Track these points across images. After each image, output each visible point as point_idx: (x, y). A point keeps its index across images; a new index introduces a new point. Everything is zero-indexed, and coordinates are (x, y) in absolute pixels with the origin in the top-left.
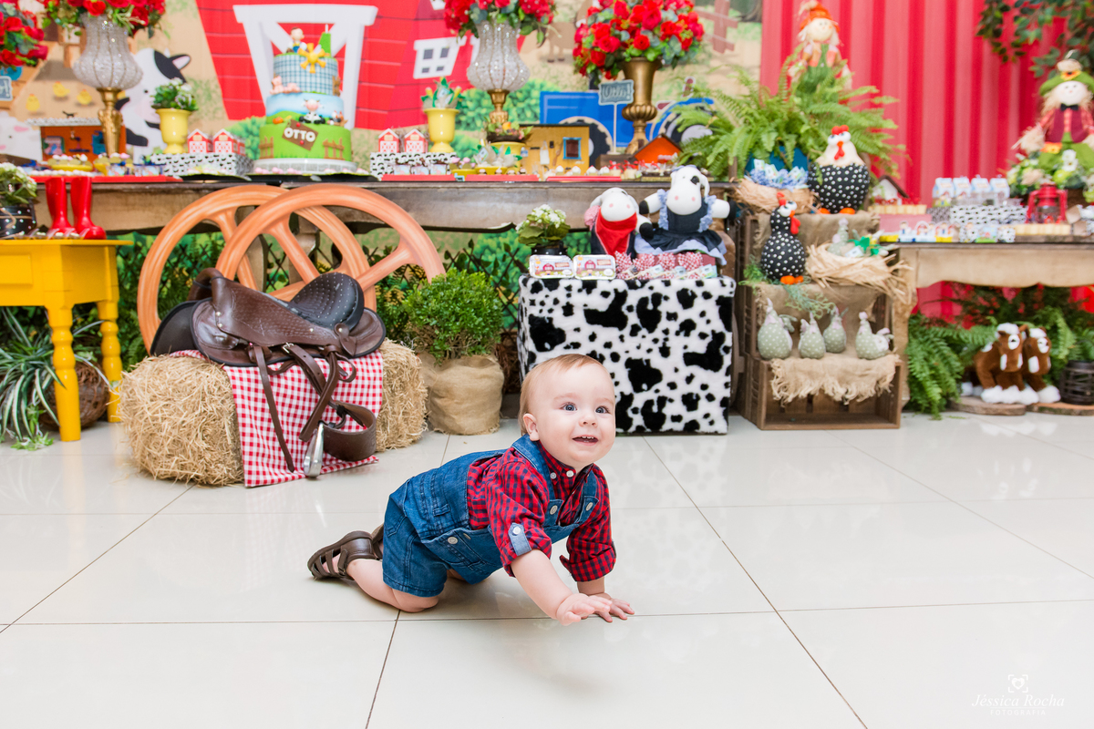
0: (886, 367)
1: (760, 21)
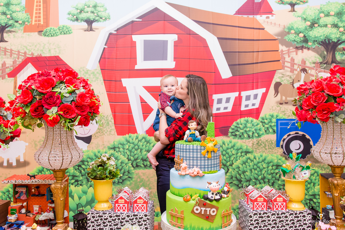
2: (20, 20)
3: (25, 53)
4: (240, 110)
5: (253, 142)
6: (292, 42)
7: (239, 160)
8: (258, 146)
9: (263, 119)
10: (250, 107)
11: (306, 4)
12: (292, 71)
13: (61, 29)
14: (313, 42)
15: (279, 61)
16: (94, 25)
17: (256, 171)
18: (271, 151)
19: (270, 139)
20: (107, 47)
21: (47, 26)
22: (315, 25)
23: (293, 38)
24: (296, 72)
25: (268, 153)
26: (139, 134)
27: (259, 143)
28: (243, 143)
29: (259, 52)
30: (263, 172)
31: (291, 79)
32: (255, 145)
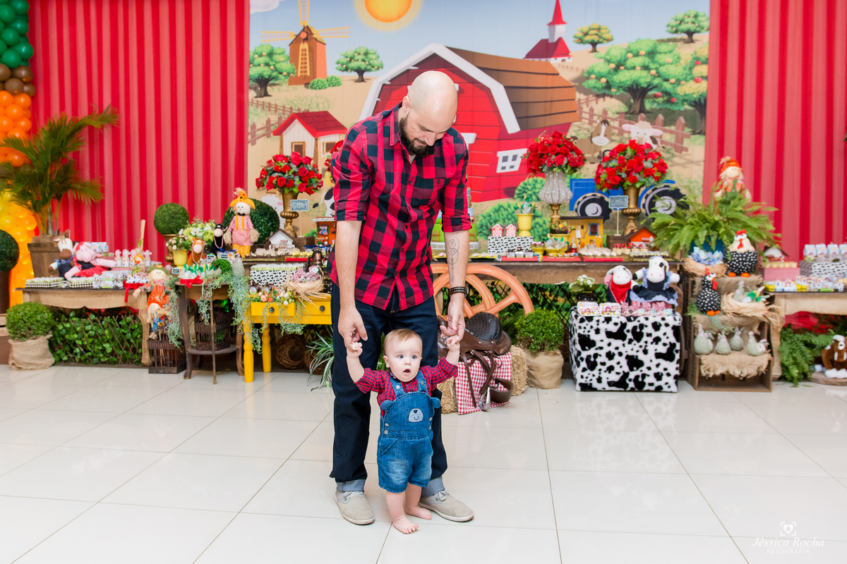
0: (763, 361)
1: (704, 134)
2: (284, 71)
3: (291, 108)
6: (592, 89)
11: (610, 44)
12: (591, 123)
13: (329, 80)
14: (617, 88)
15: (575, 111)
16: (366, 75)
20: (380, 99)
21: (315, 77)
22: (621, 67)
23: (593, 84)
24: (595, 125)
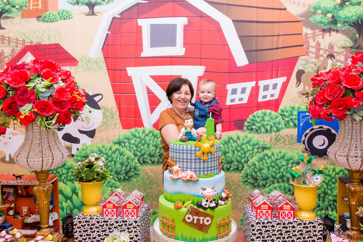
2: (17, 5)
3: (24, 41)
4: (257, 102)
5: (271, 137)
6: (319, 24)
7: (255, 157)
8: (277, 141)
9: (283, 111)
10: (269, 98)
12: (317, 57)
13: (60, 13)
14: (342, 23)
15: (302, 45)
16: (96, 8)
17: (274, 168)
18: (291, 147)
19: (290, 134)
20: (110, 33)
21: (46, 10)
22: (346, 3)
23: (319, 19)
24: (322, 59)
25: (287, 149)
26: (146, 127)
27: (278, 138)
28: (260, 137)
29: (280, 36)
30: (282, 170)
31: (316, 66)
32: (273, 140)
